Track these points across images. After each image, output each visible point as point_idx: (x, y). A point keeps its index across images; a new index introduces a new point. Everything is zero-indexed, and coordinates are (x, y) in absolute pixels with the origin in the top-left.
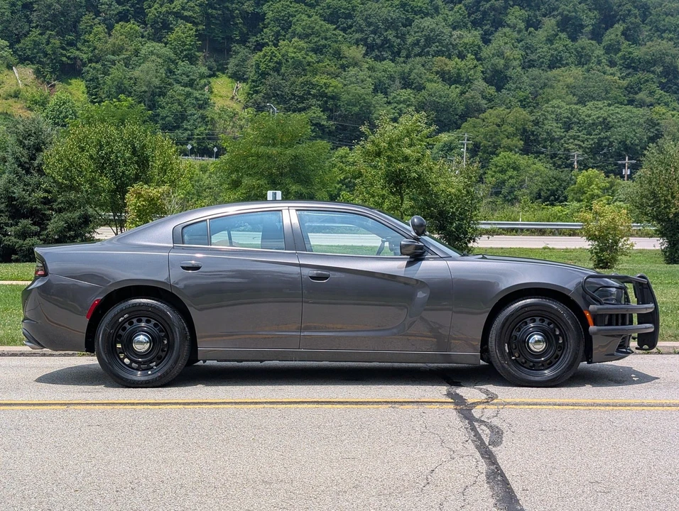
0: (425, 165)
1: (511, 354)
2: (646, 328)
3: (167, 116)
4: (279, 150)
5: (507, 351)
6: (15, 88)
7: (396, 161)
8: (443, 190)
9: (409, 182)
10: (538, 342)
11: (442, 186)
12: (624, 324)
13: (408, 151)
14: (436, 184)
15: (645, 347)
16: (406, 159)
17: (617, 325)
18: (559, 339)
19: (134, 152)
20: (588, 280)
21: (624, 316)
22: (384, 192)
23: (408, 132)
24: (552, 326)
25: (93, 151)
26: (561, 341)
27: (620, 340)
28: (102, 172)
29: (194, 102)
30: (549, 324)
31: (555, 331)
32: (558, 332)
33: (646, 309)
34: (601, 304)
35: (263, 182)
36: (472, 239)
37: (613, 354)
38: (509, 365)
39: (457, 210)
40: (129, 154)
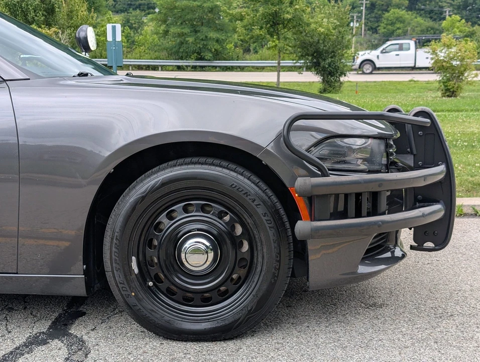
1: (143, 275)
2: (424, 216)
4: (199, 4)
5: (136, 271)
7: (272, 4)
9: (286, 24)
10: (196, 251)
12: (374, 212)
14: (308, 25)
15: (429, 244)
16: (281, 2)
17: (358, 215)
18: (241, 244)
20: (297, 123)
21: (375, 196)
22: (261, 33)
24: (227, 218)
26: (246, 247)
30: (221, 215)
31: (233, 228)
32: (239, 230)
33: (425, 177)
34: (324, 174)
35: (186, 30)
36: (343, 73)
37: (355, 273)
38: (139, 300)
39: (329, 48)
40: (37, 2)
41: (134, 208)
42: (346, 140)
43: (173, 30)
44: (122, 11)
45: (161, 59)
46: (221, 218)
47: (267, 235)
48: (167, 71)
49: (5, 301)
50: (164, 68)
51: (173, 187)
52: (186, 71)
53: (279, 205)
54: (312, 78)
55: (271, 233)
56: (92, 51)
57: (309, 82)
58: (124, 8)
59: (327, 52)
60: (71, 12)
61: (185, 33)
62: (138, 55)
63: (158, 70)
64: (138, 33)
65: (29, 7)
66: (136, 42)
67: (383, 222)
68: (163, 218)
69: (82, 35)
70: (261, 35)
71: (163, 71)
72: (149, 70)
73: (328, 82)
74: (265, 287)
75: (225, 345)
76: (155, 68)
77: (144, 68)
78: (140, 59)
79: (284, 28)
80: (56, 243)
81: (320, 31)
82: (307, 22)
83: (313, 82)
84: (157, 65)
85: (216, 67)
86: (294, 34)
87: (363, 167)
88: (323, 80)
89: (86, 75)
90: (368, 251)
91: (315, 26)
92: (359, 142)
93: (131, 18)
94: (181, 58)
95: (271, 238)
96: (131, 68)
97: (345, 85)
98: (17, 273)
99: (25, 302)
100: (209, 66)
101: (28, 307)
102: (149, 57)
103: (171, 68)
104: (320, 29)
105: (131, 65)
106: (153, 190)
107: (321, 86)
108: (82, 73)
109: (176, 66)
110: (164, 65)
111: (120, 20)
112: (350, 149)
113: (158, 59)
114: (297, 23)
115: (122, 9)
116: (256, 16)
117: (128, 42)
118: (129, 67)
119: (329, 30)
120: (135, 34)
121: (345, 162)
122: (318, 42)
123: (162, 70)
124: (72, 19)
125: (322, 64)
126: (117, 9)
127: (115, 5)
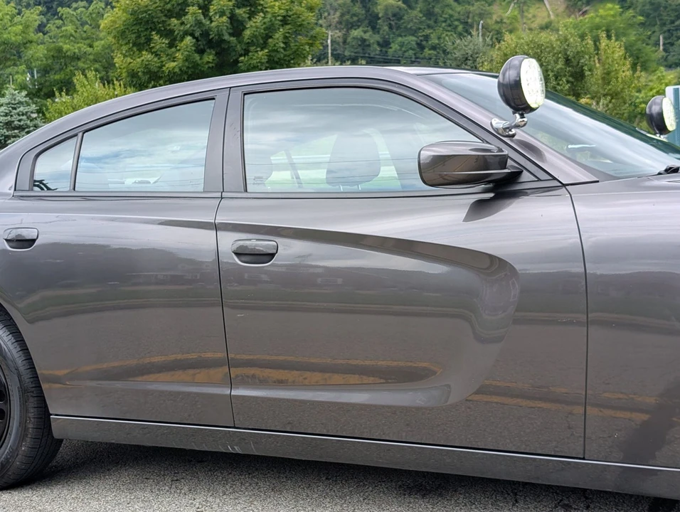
6: (546, 20)
19: (568, 61)
40: (560, 65)
49: (557, 494)
56: (669, 132)
60: (608, 73)
65: (549, 73)
69: (655, 109)
80: (628, 415)
89: (676, 170)
98: (584, 459)
99: (587, 498)
108: (671, 168)
115: (677, 61)
124: (609, 83)
127: (667, 57)
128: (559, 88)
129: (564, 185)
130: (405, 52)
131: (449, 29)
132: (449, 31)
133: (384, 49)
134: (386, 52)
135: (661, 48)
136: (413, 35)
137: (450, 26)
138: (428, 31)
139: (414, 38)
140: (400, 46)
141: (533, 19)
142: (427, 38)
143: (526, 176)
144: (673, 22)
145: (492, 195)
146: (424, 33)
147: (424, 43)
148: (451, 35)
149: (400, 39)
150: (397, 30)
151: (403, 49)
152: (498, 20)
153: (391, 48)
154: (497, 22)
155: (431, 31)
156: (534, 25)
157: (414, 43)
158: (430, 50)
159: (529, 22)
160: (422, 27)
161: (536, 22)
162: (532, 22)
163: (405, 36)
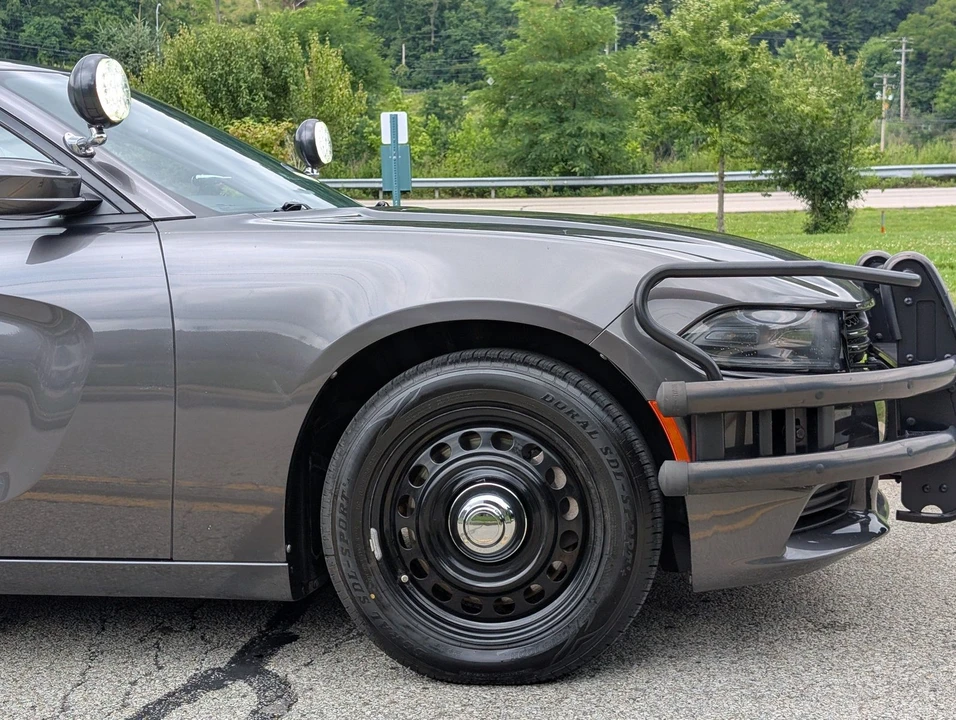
0: (755, 65)
1: (392, 560)
2: (910, 453)
3: (462, 39)
4: (567, 67)
5: (378, 554)
6: (251, 10)
7: (706, 63)
8: (789, 110)
9: (734, 99)
10: (484, 518)
11: (788, 102)
12: (812, 446)
13: (724, 43)
14: (779, 99)
15: (933, 510)
16: (723, 57)
17: (779, 450)
18: (566, 507)
19: (266, 69)
20: (660, 285)
21: (813, 414)
22: (685, 118)
23: (728, 11)
24: (539, 458)
25: (200, 72)
26: (574, 510)
27: (800, 505)
28: (215, 106)
29: (500, 15)
30: (528, 453)
31: (550, 476)
32: (561, 480)
33: (910, 382)
34: (712, 376)
35: (542, 119)
36: (852, 193)
37: (779, 558)
38: (383, 607)
39: (823, 145)
40: (256, 74)
41: (372, 441)
42: (757, 314)
43: (517, 118)
44: (423, 85)
45: (495, 176)
46: (528, 458)
47: (611, 489)
48: (506, 197)
49: (158, 616)
50: (500, 192)
51: (440, 402)
52: (544, 197)
53: (632, 434)
54: (791, 203)
55: (619, 484)
56: (324, 165)
57: (788, 212)
58: (427, 79)
59: (818, 151)
60: (321, 90)
61: (540, 125)
62: (452, 169)
63: (489, 196)
64: (454, 126)
66: (450, 144)
67: (828, 464)
68: (424, 458)
69: (306, 136)
70: (685, 122)
71: (499, 198)
72: (472, 197)
73: (822, 210)
74: (609, 585)
75: (538, 692)
76: (483, 193)
77: (463, 192)
78: (455, 176)
79: (731, 108)
81: (803, 111)
82: (775, 94)
83: (795, 212)
84: (488, 187)
85: (601, 187)
86: (750, 117)
87: (789, 363)
88: (813, 206)
89: (298, 208)
90: (803, 521)
91: (791, 101)
92: (785, 317)
93: (440, 99)
94: (533, 172)
95: (619, 492)
96: (437, 195)
97: (860, 215)
98: (171, 560)
99: (194, 618)
100: (587, 187)
101: (198, 626)
102: (473, 172)
103: (514, 192)
104: (803, 107)
105: (437, 188)
106: (406, 408)
107: (809, 219)
108: (289, 205)
109: (523, 187)
110: (501, 187)
111: (420, 103)
112: (765, 330)
113: (489, 176)
114: (756, 98)
115: (424, 81)
116: (675, 85)
117: (434, 144)
118: (434, 192)
119: (820, 109)
120: (448, 128)
121: (755, 354)
122: (800, 133)
123: (497, 196)
124: (321, 103)
125: (809, 177)
126: (414, 82)
127: (410, 75)
128: (254, 104)
129: (153, 221)
130: (45, 38)
131: (112, 10)
132: (111, 13)
133: (13, 33)
134: (16, 36)
135: (404, 61)
136: (58, 15)
137: (113, 6)
138: (80, 12)
139: (58, 20)
140: (37, 29)
141: (232, 8)
142: (78, 20)
143: (106, 207)
144: (419, 28)
145: (62, 230)
146: (74, 14)
147: (74, 28)
148: (115, 19)
149: (37, 19)
150: (33, 6)
151: (42, 34)
152: (183, 4)
153: (24, 31)
154: (181, 7)
155: (85, 11)
156: (233, 16)
157: (59, 26)
158: (83, 38)
159: (227, 10)
160: (72, 4)
161: (237, 12)
162: (232, 11)
163: (46, 15)
